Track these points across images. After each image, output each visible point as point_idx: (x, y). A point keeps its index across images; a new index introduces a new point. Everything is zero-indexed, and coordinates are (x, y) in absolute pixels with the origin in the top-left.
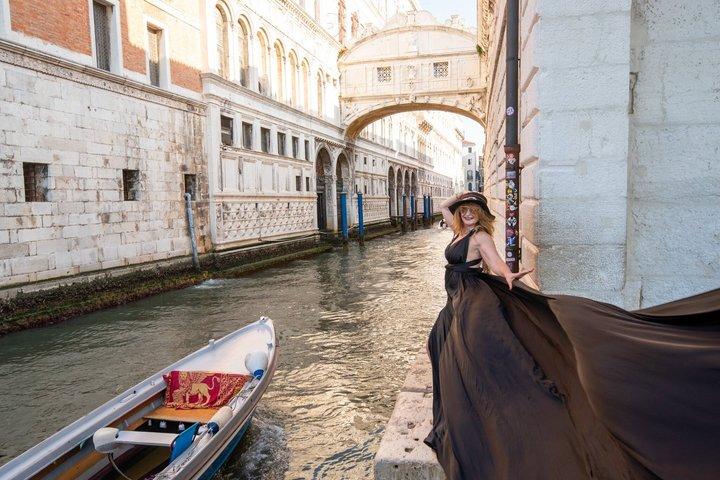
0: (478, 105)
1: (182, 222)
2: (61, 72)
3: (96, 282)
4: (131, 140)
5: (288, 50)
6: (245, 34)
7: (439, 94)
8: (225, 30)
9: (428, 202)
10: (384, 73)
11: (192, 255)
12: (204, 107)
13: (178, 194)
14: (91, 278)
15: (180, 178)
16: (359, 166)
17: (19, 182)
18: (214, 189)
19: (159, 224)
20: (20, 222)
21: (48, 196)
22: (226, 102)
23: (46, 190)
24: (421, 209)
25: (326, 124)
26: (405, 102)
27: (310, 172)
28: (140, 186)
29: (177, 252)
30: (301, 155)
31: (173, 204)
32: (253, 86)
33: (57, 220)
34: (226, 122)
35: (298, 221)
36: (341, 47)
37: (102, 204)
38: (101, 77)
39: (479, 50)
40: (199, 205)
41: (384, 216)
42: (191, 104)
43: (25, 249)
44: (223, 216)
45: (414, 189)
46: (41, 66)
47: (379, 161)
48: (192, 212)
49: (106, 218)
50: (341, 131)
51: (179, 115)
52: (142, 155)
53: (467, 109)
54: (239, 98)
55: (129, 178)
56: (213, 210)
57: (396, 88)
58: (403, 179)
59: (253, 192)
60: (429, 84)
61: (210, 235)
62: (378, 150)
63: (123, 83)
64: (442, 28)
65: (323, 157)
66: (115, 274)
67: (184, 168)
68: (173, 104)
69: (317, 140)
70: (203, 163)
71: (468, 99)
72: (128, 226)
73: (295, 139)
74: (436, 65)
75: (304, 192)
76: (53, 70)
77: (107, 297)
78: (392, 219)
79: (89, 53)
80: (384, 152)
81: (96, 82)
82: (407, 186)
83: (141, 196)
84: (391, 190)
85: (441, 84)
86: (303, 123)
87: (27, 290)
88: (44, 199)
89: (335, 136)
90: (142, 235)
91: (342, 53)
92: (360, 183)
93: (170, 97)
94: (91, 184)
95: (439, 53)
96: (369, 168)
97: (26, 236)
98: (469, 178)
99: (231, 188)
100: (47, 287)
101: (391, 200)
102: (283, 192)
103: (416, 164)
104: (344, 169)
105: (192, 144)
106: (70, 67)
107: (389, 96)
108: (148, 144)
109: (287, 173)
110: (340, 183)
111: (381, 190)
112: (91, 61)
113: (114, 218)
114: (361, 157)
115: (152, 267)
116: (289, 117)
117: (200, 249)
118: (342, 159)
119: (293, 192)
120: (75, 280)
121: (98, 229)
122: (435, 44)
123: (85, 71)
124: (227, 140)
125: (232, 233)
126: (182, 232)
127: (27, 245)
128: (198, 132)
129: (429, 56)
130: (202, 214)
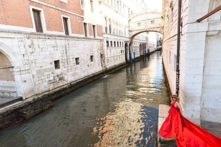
0: (162, 30)
1: (101, 64)
2: (80, 39)
3: (88, 78)
4: (91, 50)
5: (118, 23)
6: (110, 22)
7: (152, 28)
8: (106, 22)
9: (148, 50)
10: (139, 24)
11: (103, 70)
12: (103, 40)
13: (100, 59)
14: (87, 77)
15: (100, 56)
16: (133, 45)
17: (75, 62)
18: (106, 57)
19: (97, 65)
20: (76, 69)
21: (79, 63)
22: (107, 38)
23: (79, 62)
24: (147, 52)
25: (126, 38)
26: (144, 31)
27: (124, 49)
28: (93, 58)
29: (100, 70)
30: (122, 46)
31: (99, 61)
32: (112, 33)
33: (81, 68)
34: (107, 42)
35: (122, 60)
36: (129, 19)
37: (88, 63)
38: (86, 39)
39: (162, 17)
40: (103, 60)
41: (139, 55)
42: (101, 40)
43: (77, 74)
44: (108, 62)
45: (145, 47)
46: (77, 39)
47: (137, 43)
48: (102, 62)
49: (88, 66)
50: (129, 38)
51: (99, 43)
52: (93, 52)
53: (159, 31)
54: (110, 36)
55: (92, 57)
56: (106, 61)
57: (142, 27)
58: (143, 46)
59: (113, 55)
60: (149, 26)
61: (106, 66)
62: (137, 41)
63: (90, 39)
64: (153, 13)
65: (126, 45)
66: (91, 76)
67: (100, 53)
68: (98, 41)
69: (125, 41)
70: (104, 51)
71: (159, 29)
72: (92, 67)
73: (120, 42)
74: (151, 21)
75: (123, 53)
76: (78, 39)
77: (90, 81)
78: (141, 56)
79: (84, 34)
80: (139, 41)
81: (85, 40)
82: (144, 47)
83: (93, 60)
84: (140, 49)
85: (153, 26)
86: (122, 38)
87: (78, 81)
88: (79, 64)
89: (128, 40)
90: (95, 68)
91: (129, 21)
92: (134, 49)
93: (97, 39)
94: (86, 60)
95: (152, 18)
96: (136, 45)
97: (77, 71)
98: (158, 42)
99: (109, 56)
100: (81, 80)
101: (140, 51)
102: (119, 54)
103: (146, 42)
104: (130, 46)
105: (102, 48)
106: (81, 38)
107: (140, 30)
108: (94, 50)
109: (119, 50)
110: (129, 50)
111: (138, 50)
112: (84, 36)
113: (90, 66)
114: (134, 43)
115: (96, 74)
116: (119, 38)
117: (104, 69)
118: (130, 44)
119: (121, 54)
120: (85, 78)
121: (87, 68)
122: (151, 16)
123: (83, 38)
124: (108, 46)
125: (110, 65)
126: (101, 66)
127: (77, 73)
128: (103, 45)
129: (150, 19)
130: (104, 62)
